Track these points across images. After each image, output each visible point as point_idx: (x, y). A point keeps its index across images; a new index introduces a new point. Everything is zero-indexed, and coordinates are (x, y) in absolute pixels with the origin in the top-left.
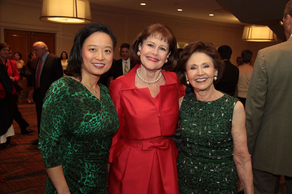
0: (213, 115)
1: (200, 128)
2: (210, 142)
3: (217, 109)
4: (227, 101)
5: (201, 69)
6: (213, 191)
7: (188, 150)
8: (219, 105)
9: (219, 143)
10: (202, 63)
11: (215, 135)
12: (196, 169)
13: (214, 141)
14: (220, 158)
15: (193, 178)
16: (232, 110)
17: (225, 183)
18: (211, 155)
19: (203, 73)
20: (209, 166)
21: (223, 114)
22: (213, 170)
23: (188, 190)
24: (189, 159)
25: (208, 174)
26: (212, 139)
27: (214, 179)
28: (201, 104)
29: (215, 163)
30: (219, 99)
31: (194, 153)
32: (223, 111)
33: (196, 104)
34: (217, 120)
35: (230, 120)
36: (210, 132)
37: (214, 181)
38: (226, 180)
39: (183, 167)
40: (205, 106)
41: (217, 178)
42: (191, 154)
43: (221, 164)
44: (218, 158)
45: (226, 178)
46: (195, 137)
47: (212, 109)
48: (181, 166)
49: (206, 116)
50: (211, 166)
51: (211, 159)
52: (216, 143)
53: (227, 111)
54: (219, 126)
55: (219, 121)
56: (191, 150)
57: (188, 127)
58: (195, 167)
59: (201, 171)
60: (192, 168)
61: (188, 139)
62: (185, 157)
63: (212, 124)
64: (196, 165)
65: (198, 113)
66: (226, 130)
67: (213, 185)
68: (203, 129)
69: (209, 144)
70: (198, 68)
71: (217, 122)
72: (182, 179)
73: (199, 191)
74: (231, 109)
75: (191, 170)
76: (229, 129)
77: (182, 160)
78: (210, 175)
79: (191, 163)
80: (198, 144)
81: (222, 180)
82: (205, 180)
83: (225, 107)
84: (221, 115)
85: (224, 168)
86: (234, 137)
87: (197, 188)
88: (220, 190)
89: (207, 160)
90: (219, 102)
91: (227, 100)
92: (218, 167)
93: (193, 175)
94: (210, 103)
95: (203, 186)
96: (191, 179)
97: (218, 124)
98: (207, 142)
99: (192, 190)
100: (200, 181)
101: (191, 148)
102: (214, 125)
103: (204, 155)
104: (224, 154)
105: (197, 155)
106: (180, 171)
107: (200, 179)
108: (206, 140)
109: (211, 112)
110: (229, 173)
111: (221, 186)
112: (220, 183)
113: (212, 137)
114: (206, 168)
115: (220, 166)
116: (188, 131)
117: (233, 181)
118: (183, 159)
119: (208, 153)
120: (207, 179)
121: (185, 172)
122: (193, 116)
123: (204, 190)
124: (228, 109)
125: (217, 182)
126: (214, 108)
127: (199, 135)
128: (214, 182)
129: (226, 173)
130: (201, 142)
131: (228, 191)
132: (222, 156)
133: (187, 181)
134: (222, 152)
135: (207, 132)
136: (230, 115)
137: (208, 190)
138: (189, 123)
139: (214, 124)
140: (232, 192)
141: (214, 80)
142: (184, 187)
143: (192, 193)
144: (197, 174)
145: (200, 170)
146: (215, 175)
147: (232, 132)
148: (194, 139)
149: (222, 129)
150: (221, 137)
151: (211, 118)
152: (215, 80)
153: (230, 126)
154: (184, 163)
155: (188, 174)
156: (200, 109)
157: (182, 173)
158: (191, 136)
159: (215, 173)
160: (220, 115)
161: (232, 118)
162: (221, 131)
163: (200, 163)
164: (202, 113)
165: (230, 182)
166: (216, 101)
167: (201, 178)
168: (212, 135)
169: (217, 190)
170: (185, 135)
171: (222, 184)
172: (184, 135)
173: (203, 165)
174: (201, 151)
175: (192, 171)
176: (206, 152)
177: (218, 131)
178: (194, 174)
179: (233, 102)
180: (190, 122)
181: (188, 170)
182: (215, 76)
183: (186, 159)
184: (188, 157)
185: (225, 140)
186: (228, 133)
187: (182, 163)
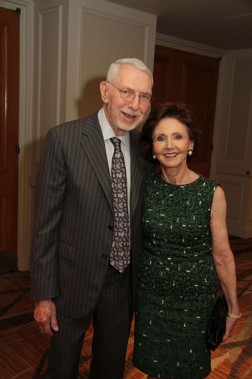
0: (188, 203)
1: (170, 220)
2: (184, 238)
3: (193, 195)
4: (204, 185)
5: (171, 141)
6: (189, 297)
7: (154, 248)
8: (195, 190)
9: (195, 239)
10: (172, 133)
11: (191, 229)
12: (168, 270)
13: (190, 237)
14: (197, 255)
15: (164, 283)
16: (212, 197)
17: (204, 285)
18: (186, 253)
19: (173, 147)
20: (185, 266)
21: (201, 202)
22: (189, 271)
23: (157, 297)
24: (156, 259)
25: (183, 276)
26: (187, 234)
27: (191, 282)
28: (172, 187)
29: (191, 262)
30: (195, 182)
31: (164, 252)
32: (200, 198)
33: (164, 188)
34: (194, 210)
35: (209, 210)
36: (185, 226)
37: (191, 284)
38: (206, 281)
39: (149, 269)
40: (177, 191)
41: (195, 281)
42: (159, 253)
43: (199, 262)
44: (195, 256)
45: (206, 280)
46: (164, 231)
47: (186, 195)
48: (147, 268)
49: (178, 204)
50: (187, 265)
51: (186, 257)
52: (192, 239)
53: (206, 198)
54: (196, 217)
55: (196, 211)
56: (159, 248)
57: (155, 219)
58: (167, 269)
59: (174, 273)
60: (161, 270)
61: (154, 234)
62: (150, 255)
63: (186, 215)
64: (167, 265)
65: (168, 200)
66: (205, 222)
67: (191, 290)
68: (174, 221)
69: (183, 241)
70: (167, 138)
71: (194, 213)
72: (149, 284)
73: (172, 298)
74: (210, 195)
75: (161, 273)
76: (208, 221)
77: (147, 261)
78: (186, 278)
79: (161, 263)
80: (169, 241)
81: (201, 282)
82: (180, 284)
83: (203, 193)
84: (198, 203)
85: (202, 267)
86: (214, 232)
87: (169, 295)
88: (199, 294)
89: (181, 258)
90: (195, 186)
91: (204, 183)
92: (195, 266)
93: (164, 279)
94: (183, 187)
95: (178, 291)
96: (162, 284)
97: (194, 215)
98: (181, 238)
99: (163, 297)
100: (173, 285)
101: (159, 246)
102: (189, 217)
103: (177, 253)
104: (201, 250)
105: (168, 253)
106: (146, 275)
107: (174, 284)
108: (179, 236)
109: (185, 199)
110: (208, 272)
111: (200, 289)
112: (198, 286)
113: (187, 232)
114: (180, 269)
115: (197, 265)
116: (155, 224)
117: (214, 282)
118: (149, 258)
119: (182, 251)
120: (183, 283)
121: (153, 275)
122: (159, 203)
123: (178, 296)
124: (206, 196)
125: (195, 286)
126: (188, 194)
127: (170, 230)
128: (191, 286)
129: (205, 273)
130: (172, 238)
131: (208, 295)
132: (199, 253)
133: (156, 287)
134: (199, 248)
135: (181, 226)
136: (208, 204)
137: (184, 296)
138: (155, 214)
139: (190, 215)
140: (212, 296)
141: (188, 155)
142: (152, 294)
143: (163, 301)
144: (170, 277)
145: (173, 271)
146: (192, 277)
147: (211, 225)
148: (162, 235)
149: (199, 222)
150: (198, 232)
151: (185, 208)
152: (190, 155)
153: (208, 217)
154: (150, 263)
155: (157, 278)
156: (169, 194)
157: (149, 277)
158: (159, 231)
159: (192, 275)
160: (196, 204)
161: (211, 206)
162: (199, 224)
163: (172, 263)
164: (172, 199)
165: (210, 283)
166: (191, 184)
167: (174, 282)
168: (188, 230)
169: (195, 295)
170: (151, 229)
171: (201, 287)
172: (148, 230)
173: (177, 266)
174: (172, 249)
175: (163, 274)
176: (180, 250)
177: (195, 224)
178: (166, 278)
179: (213, 187)
180: (157, 212)
181: (157, 272)
182: (189, 150)
183: (153, 258)
184: (155, 256)
185: (202, 234)
186: (207, 226)
187: (147, 264)
